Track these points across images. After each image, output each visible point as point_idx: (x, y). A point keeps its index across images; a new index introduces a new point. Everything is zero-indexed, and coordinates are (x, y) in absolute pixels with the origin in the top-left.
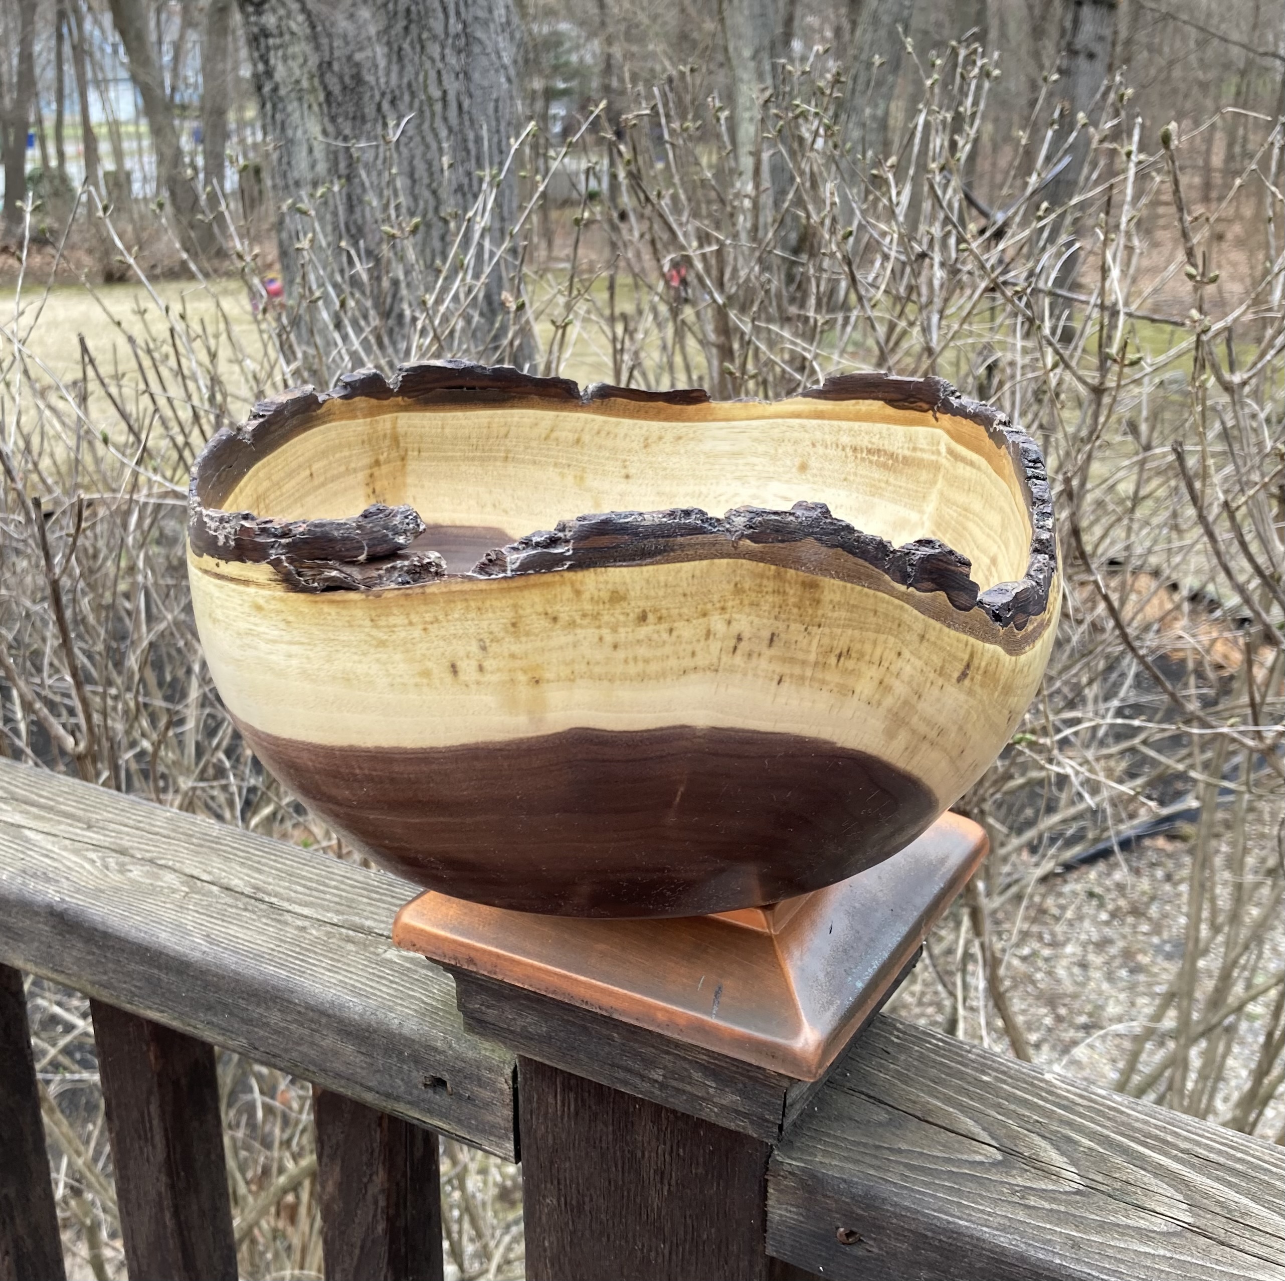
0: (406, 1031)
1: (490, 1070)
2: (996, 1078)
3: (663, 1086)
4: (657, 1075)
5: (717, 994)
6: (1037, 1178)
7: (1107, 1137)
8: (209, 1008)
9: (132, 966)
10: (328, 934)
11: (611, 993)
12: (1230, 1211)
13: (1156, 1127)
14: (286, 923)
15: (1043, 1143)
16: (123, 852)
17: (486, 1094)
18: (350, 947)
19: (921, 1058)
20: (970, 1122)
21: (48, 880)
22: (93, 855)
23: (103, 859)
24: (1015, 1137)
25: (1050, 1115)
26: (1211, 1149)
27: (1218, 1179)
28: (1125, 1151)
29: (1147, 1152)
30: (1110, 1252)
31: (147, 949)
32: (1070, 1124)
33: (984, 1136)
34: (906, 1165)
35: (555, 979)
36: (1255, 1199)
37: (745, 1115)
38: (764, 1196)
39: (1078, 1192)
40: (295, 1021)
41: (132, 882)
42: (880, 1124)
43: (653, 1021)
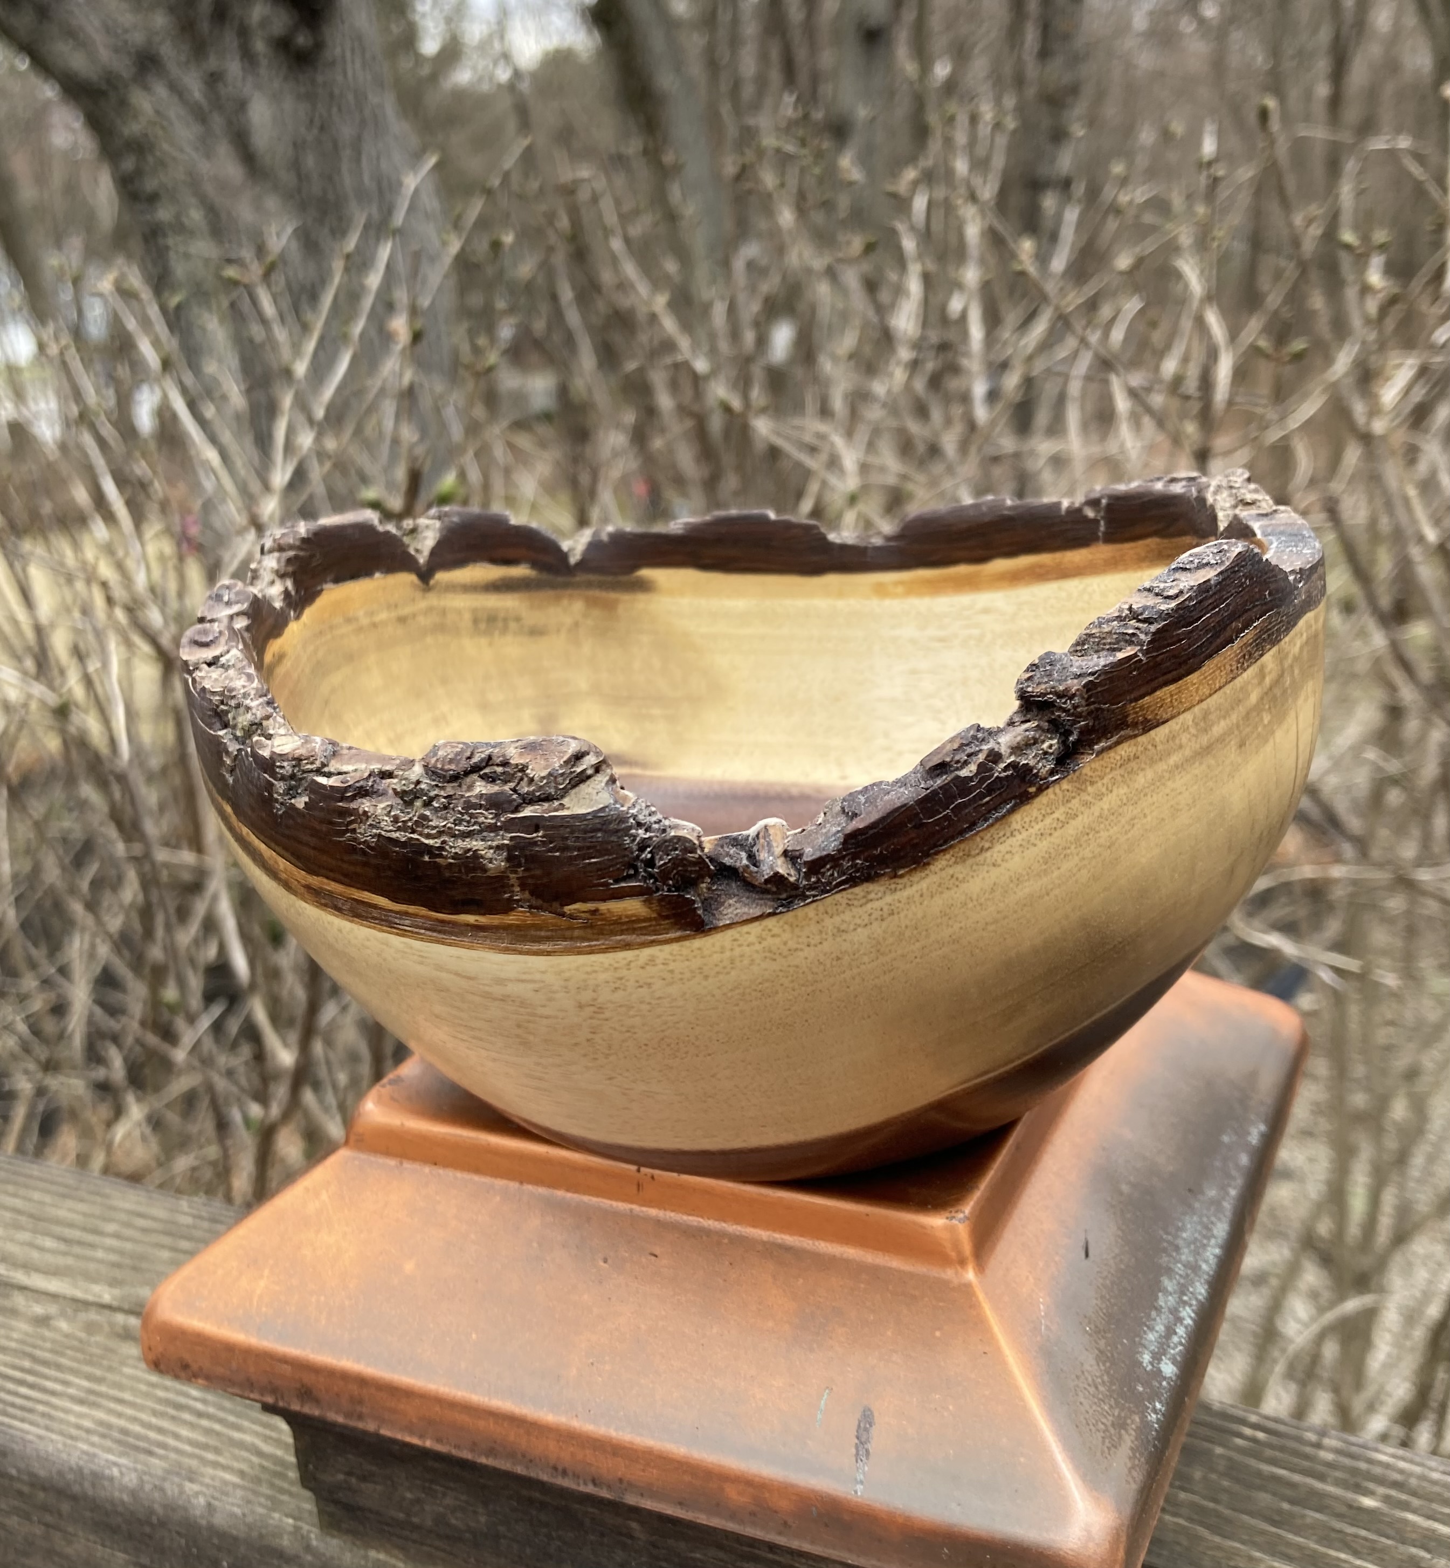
0: (219, 1520)
2: (1386, 1498)
14: (16, 1313)
35: (491, 1424)
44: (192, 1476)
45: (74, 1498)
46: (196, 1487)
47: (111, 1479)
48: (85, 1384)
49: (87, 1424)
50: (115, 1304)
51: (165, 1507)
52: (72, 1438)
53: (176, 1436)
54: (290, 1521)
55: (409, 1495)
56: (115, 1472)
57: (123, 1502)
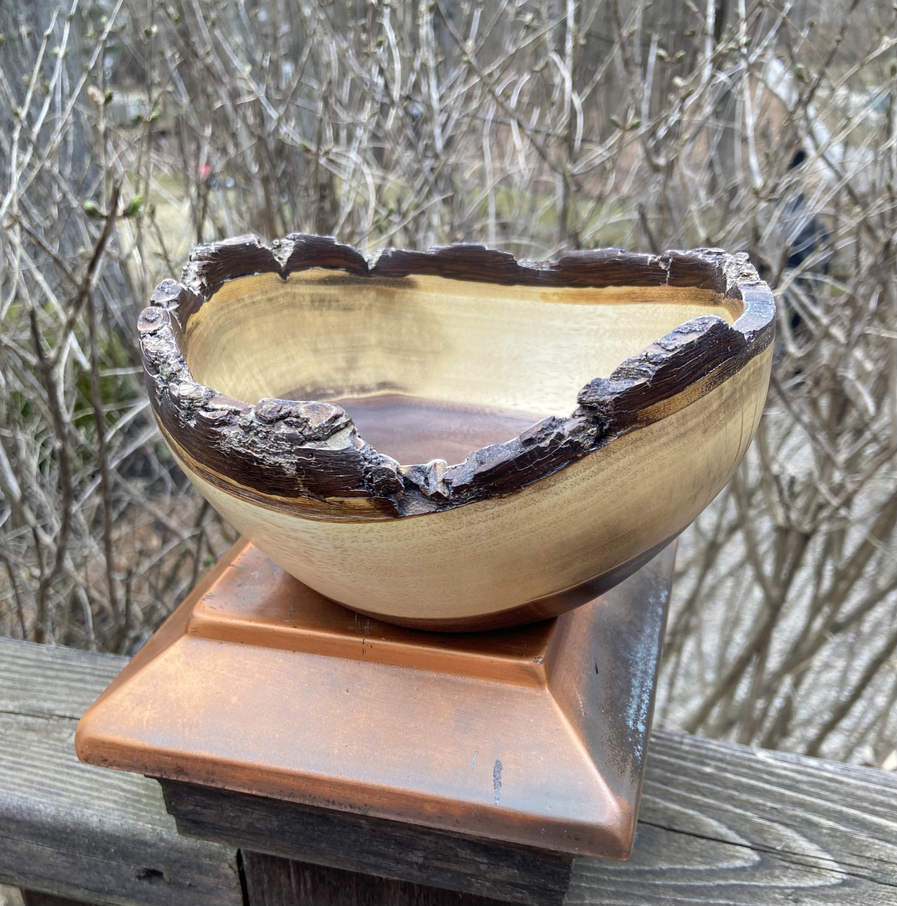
0: (107, 828)
2: (717, 768)
4: (417, 857)
6: (802, 875)
10: (5, 725)
15: (789, 832)
17: (210, 881)
18: (31, 736)
20: (714, 823)
24: (760, 831)
25: (781, 799)
29: (881, 821)
33: (732, 836)
35: (291, 781)
37: (525, 887)
39: (844, 883)
43: (421, 814)
44: (87, 806)
45: (18, 822)
46: (91, 812)
47: (39, 811)
48: (11, 758)
49: (17, 781)
50: (17, 711)
51: (75, 823)
52: (10, 789)
53: (72, 784)
54: (150, 826)
55: (232, 814)
56: (41, 806)
57: (48, 822)
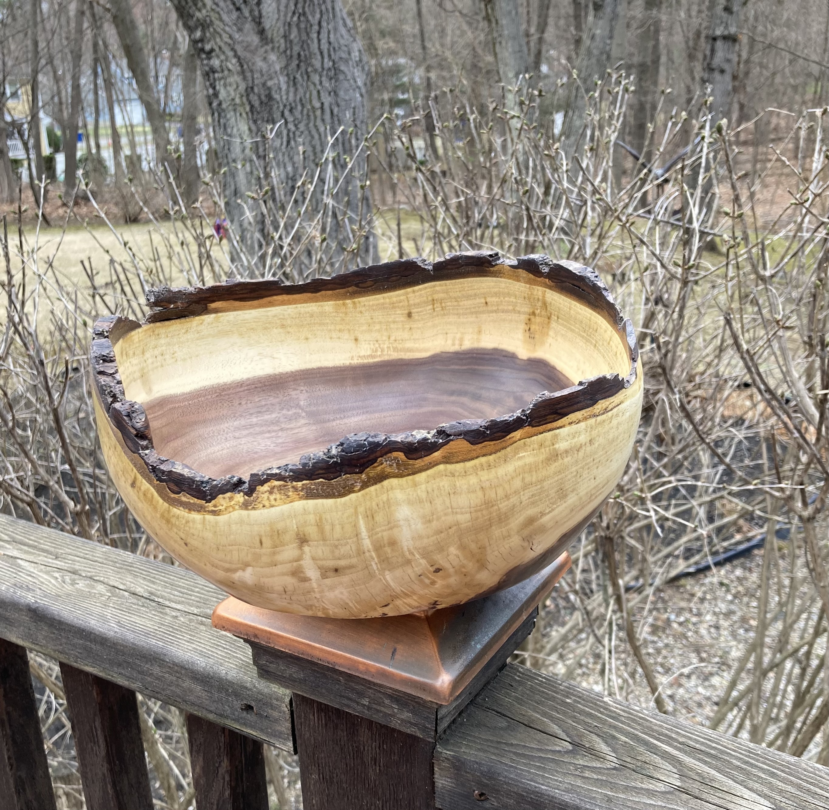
0: (229, 677)
1: (277, 700)
2: (575, 701)
3: (369, 708)
4: (366, 702)
5: (393, 654)
6: (592, 760)
7: (636, 735)
8: (119, 665)
9: (76, 641)
10: (190, 620)
11: (334, 654)
12: (703, 778)
13: (667, 729)
14: (166, 614)
15: (598, 740)
16: (74, 572)
17: (275, 714)
18: (203, 628)
19: (532, 688)
20: (555, 727)
21: (28, 589)
22: (57, 575)
23: (62, 577)
24: (581, 736)
25: (604, 722)
26: (697, 741)
27: (699, 760)
28: (646, 743)
29: (659, 744)
30: (629, 804)
31: (83, 631)
32: (615, 728)
33: (563, 736)
34: (515, 753)
35: (304, 647)
36: (719, 771)
37: (415, 725)
38: (432, 772)
39: (615, 769)
40: (168, 672)
41: (78, 590)
42: (502, 729)
43: (357, 670)
44: (221, 665)
45: (186, 669)
46: (223, 668)
47: (197, 664)
48: (190, 637)
49: (191, 648)
50: (198, 613)
51: (213, 673)
52: (186, 652)
53: (216, 653)
54: (249, 678)
55: (282, 667)
57: (201, 671)
